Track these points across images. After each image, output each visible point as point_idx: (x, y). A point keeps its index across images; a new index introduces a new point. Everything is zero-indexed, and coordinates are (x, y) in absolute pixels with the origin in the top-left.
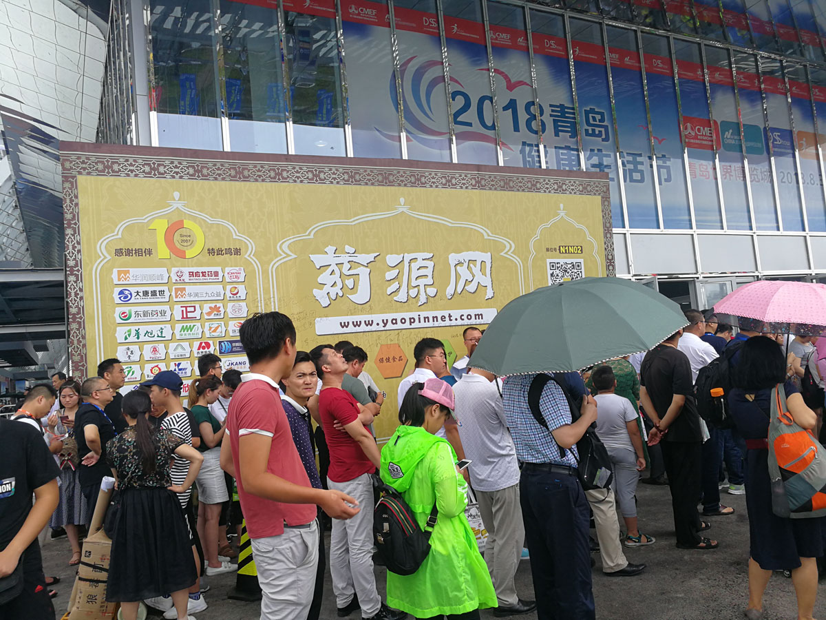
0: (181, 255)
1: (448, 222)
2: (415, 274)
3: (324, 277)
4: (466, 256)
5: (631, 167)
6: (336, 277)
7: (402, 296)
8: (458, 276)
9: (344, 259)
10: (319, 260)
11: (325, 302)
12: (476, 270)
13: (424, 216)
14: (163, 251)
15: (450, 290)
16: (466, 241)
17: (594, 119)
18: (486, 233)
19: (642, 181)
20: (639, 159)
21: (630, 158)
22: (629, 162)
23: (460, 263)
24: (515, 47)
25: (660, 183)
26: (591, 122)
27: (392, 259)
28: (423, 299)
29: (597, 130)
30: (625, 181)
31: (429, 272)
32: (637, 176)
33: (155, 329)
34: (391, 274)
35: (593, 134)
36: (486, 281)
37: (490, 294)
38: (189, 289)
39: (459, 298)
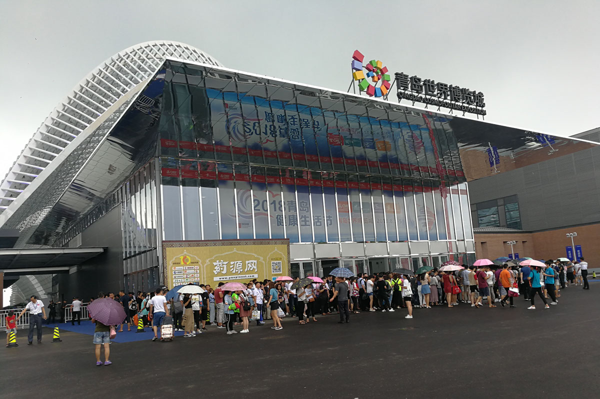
0: (186, 263)
1: (246, 253)
2: (237, 266)
3: (216, 268)
4: (251, 261)
5: (317, 220)
6: (219, 268)
7: (234, 272)
8: (248, 266)
9: (221, 263)
10: (215, 264)
11: (216, 273)
12: (253, 265)
13: (240, 252)
14: (182, 263)
15: (246, 270)
16: (251, 258)
17: (303, 205)
18: (256, 256)
19: (320, 225)
20: (320, 218)
21: (316, 218)
22: (316, 219)
23: (249, 263)
24: (276, 182)
25: (327, 226)
26: (302, 206)
27: (232, 263)
28: (239, 272)
29: (304, 209)
30: (314, 225)
31: (241, 266)
32: (318, 224)
33: (181, 280)
34: (231, 267)
35: (303, 210)
36: (255, 267)
37: (256, 271)
38: (187, 271)
39: (249, 272)
